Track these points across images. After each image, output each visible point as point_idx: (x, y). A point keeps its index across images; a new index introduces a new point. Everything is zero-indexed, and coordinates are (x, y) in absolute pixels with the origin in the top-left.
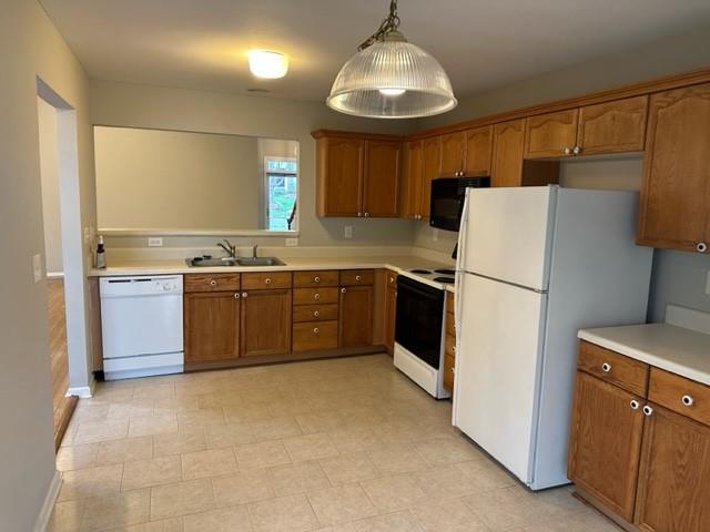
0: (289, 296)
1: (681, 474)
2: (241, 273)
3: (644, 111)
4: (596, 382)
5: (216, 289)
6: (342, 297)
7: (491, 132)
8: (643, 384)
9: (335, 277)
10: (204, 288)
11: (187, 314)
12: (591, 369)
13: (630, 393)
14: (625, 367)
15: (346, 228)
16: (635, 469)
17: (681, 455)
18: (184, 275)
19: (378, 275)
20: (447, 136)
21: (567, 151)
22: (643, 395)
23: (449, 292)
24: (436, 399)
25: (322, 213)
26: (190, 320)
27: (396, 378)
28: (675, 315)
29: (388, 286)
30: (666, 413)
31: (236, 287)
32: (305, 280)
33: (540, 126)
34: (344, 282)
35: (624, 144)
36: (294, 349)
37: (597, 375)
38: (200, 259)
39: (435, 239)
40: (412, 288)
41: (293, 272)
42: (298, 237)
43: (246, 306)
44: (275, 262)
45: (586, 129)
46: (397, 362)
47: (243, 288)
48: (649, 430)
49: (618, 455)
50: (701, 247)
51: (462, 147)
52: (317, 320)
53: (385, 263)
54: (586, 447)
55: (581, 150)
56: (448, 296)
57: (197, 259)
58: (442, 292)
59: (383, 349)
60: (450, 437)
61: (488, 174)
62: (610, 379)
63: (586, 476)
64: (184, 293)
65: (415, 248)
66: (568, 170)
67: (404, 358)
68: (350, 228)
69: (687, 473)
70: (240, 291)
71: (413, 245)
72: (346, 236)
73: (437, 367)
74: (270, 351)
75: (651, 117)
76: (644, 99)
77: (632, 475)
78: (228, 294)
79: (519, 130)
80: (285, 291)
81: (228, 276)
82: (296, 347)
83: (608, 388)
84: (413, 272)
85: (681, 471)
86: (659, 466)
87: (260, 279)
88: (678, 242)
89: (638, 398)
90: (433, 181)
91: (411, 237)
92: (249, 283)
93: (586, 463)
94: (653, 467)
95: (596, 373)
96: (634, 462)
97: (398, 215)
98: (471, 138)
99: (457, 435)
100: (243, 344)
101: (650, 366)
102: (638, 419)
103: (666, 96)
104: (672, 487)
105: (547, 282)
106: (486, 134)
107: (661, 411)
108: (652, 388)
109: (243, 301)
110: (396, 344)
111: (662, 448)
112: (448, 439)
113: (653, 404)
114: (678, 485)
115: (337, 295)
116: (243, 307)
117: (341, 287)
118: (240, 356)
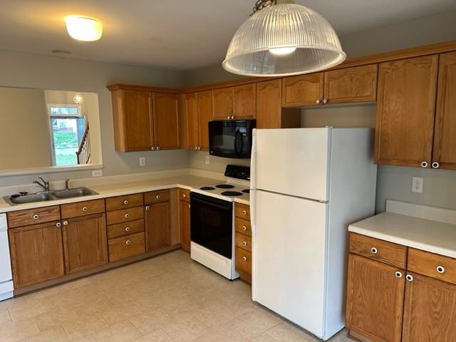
0: (103, 219)
1: (436, 318)
2: (60, 205)
3: (375, 74)
4: (366, 260)
5: (40, 221)
6: (146, 213)
7: (254, 89)
8: (403, 260)
9: (139, 198)
10: (27, 222)
11: (13, 246)
12: (361, 252)
13: (394, 267)
14: (387, 249)
15: (141, 159)
16: (401, 316)
17: (435, 305)
18: (6, 213)
19: (172, 193)
20: (218, 91)
21: (318, 102)
22: (404, 268)
23: (236, 203)
24: (231, 280)
25: (123, 149)
26: (16, 252)
27: (194, 268)
28: (393, 206)
29: (181, 200)
30: (422, 278)
31: (56, 217)
32: (116, 204)
33: (294, 84)
34: (147, 201)
35: (360, 97)
36: (111, 260)
37: (367, 256)
38: (18, 196)
39: (207, 163)
40: (202, 201)
41: (105, 199)
42: (102, 169)
43: (67, 232)
44: (86, 192)
45: (330, 86)
46: (193, 256)
47: (63, 218)
48: (410, 290)
49: (386, 308)
50: (424, 164)
51: (231, 98)
52: (128, 234)
53: (175, 183)
54: (360, 305)
55: (328, 101)
56: (235, 206)
57: (14, 196)
58: (231, 203)
59: (178, 247)
60: (252, 309)
61: (254, 118)
62: (376, 258)
63: (361, 324)
64: (9, 229)
65: (191, 169)
66: (308, 114)
67: (199, 252)
68: (144, 158)
69: (441, 317)
70: (61, 220)
71: (189, 167)
72: (141, 164)
73: (230, 257)
74: (91, 266)
75: (380, 79)
76: (375, 67)
77: (398, 321)
78: (50, 224)
79: (278, 87)
80: (100, 215)
81: (49, 210)
82: (112, 258)
83: (376, 264)
84: (202, 189)
85: (436, 315)
86: (419, 314)
87: (77, 208)
88: (404, 161)
89: (400, 269)
90: (209, 123)
91: (188, 162)
92: (67, 213)
93: (360, 316)
94: (413, 315)
95: (365, 255)
96: (399, 312)
97: (180, 148)
98: (238, 92)
99: (256, 306)
100: (67, 264)
101: (408, 247)
102: (401, 283)
103: (391, 65)
104: (430, 327)
105: (328, 195)
106: (250, 90)
107: (418, 277)
108: (410, 261)
109: (64, 228)
110: (192, 243)
111: (420, 301)
112: (252, 312)
113: (412, 273)
114: (434, 326)
115: (142, 213)
116: (65, 233)
117: (145, 205)
118: (65, 273)
